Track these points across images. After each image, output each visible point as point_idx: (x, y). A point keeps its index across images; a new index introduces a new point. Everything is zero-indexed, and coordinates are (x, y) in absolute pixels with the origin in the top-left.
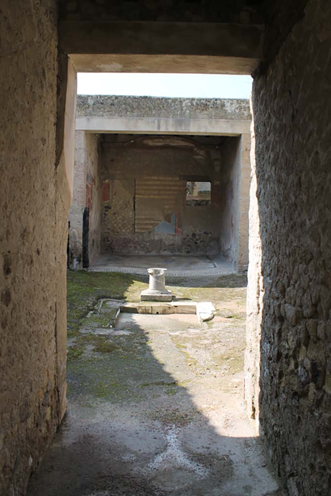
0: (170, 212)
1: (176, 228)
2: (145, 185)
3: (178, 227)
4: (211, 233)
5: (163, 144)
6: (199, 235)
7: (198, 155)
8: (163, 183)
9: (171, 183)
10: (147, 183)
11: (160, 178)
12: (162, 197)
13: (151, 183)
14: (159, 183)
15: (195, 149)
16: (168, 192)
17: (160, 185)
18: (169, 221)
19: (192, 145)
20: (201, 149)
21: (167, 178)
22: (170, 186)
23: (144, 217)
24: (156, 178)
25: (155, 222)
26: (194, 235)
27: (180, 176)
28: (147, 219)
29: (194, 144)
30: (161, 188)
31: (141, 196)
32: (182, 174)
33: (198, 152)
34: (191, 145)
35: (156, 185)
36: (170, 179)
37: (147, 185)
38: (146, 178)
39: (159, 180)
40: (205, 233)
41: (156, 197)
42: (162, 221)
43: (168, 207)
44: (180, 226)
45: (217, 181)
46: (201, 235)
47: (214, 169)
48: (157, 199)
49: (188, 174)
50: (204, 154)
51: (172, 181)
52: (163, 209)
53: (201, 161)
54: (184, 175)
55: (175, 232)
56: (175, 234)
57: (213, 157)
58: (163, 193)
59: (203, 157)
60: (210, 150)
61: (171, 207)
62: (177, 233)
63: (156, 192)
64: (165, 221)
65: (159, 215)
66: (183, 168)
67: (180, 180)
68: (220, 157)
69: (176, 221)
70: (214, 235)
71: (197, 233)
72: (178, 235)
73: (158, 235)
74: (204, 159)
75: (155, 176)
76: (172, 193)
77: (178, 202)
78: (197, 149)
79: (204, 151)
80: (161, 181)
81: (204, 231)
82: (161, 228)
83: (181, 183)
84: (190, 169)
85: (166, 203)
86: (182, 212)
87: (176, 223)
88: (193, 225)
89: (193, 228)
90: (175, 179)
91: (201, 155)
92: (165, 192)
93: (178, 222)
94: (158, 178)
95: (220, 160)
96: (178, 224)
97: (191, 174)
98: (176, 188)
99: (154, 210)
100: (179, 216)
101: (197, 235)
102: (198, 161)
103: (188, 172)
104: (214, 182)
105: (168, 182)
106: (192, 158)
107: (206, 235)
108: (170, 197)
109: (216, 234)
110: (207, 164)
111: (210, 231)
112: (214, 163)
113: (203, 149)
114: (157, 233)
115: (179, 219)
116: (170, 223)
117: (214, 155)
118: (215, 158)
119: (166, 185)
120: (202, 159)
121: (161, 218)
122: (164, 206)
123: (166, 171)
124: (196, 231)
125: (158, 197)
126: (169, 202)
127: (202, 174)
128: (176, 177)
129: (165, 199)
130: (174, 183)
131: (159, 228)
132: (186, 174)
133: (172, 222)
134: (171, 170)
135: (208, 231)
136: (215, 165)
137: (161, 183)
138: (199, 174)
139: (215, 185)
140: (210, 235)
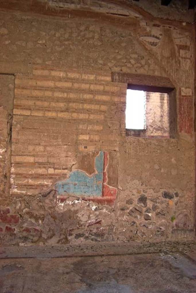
0: (91, 149)
1: (103, 187)
2: (35, 88)
3: (109, 183)
4: (177, 195)
5: (79, 6)
6: (154, 200)
7: (149, 35)
8: (76, 85)
9: (92, 87)
10: (40, 83)
11: (71, 75)
12: (75, 115)
13: (51, 84)
14: (68, 85)
15: (143, 24)
16: (87, 106)
17: (70, 90)
18: (90, 170)
19: (137, 15)
20: (155, 25)
21: (85, 77)
22: (91, 92)
23: (31, 159)
24: (62, 74)
25: (57, 171)
26: (143, 200)
27: (113, 74)
28: (41, 165)
29: (140, 13)
30: (72, 96)
31: (27, 113)
32: (117, 69)
33: (148, 29)
34: (133, 14)
35: (62, 90)
36: (92, 77)
37: (41, 88)
38: (38, 72)
39: (67, 79)
40: (166, 195)
41: (61, 115)
42: (74, 170)
43: (86, 137)
44: (113, 181)
45: (186, 88)
46: (158, 201)
47: (179, 63)
48: (62, 120)
49: (129, 71)
50: (161, 35)
51: (97, 82)
52: (77, 143)
53: (154, 48)
54: (121, 72)
55: (103, 195)
56: (103, 200)
57: (177, 42)
58: (76, 108)
59: (158, 41)
60: (172, 29)
61: (94, 139)
62: (106, 196)
63: (62, 105)
64: (80, 170)
65: (67, 157)
66: (119, 57)
67: (112, 81)
68: (188, 44)
69: (105, 170)
70: (183, 200)
71: (149, 195)
72: (110, 202)
73: (62, 200)
74: (159, 44)
75: (60, 71)
76: (97, 107)
77: (108, 128)
78: (147, 23)
79: (159, 28)
80: (73, 80)
81: (164, 190)
82: (72, 186)
83: (115, 89)
84: (133, 61)
85: (82, 129)
86: (117, 149)
87: (104, 173)
88: (141, 178)
89: (142, 185)
90: (103, 78)
91: (154, 36)
92: (81, 106)
93: (108, 172)
94: (67, 75)
95: (189, 48)
96: (109, 177)
97: (136, 71)
98: (105, 98)
99: (56, 145)
100: (112, 158)
101: (149, 199)
102: (149, 47)
103: (129, 68)
104: (180, 89)
105: (87, 83)
106: (138, 40)
107: (167, 199)
108: (92, 117)
109: (186, 196)
110: (167, 54)
111: (175, 192)
112: (179, 52)
113: (159, 26)
114: (62, 197)
115: (111, 166)
116: (90, 174)
117: (179, 38)
118: (181, 44)
119: (83, 90)
120: (156, 43)
121: (72, 162)
122: (77, 135)
123: (85, 62)
124: (146, 192)
125: (66, 117)
126: (90, 127)
127: (157, 74)
128: (106, 76)
129: (81, 120)
130: (101, 88)
131: (66, 184)
132: (125, 70)
133: (96, 172)
134: (93, 61)
135: (172, 192)
136: (182, 58)
137: (73, 84)
138: (151, 73)
139: (183, 96)
140: (176, 199)
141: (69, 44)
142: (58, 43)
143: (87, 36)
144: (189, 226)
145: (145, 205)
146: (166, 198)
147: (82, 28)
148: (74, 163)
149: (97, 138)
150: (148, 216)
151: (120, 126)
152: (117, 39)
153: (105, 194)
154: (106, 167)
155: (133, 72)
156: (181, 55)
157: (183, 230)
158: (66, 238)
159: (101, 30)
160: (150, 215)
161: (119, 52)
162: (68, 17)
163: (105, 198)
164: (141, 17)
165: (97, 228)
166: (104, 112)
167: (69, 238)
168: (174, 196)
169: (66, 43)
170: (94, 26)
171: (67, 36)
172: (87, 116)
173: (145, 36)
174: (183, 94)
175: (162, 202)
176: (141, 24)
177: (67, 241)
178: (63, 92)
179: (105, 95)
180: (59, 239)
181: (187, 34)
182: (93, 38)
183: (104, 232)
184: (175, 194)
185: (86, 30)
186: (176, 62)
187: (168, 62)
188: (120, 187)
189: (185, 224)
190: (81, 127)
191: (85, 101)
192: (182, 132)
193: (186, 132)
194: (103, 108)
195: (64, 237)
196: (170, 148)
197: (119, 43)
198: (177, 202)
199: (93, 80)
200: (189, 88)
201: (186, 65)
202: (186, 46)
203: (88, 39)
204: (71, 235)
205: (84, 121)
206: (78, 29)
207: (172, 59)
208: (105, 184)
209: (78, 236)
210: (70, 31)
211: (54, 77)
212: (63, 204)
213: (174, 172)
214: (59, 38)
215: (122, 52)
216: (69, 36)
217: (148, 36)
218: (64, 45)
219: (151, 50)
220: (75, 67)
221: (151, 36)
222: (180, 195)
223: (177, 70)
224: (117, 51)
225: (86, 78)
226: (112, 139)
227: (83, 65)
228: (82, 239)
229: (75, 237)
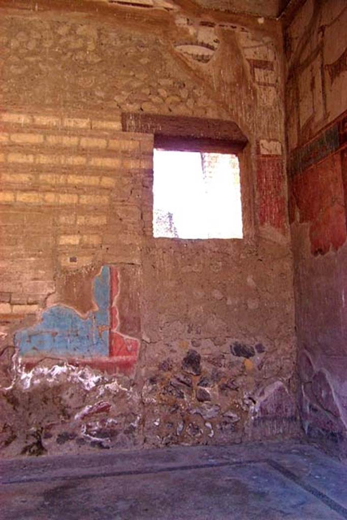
0: (85, 261)
3: (123, 330)
4: (260, 349)
6: (215, 361)
7: (193, 42)
8: (52, 140)
9: (84, 142)
11: (42, 120)
12: (50, 198)
13: (2, 138)
14: (36, 139)
15: (181, 21)
16: (74, 179)
17: (40, 149)
18: (83, 304)
19: (170, 6)
20: (204, 24)
21: (70, 123)
22: (81, 151)
24: (23, 119)
25: (17, 309)
26: (192, 360)
27: (124, 117)
30: (44, 160)
32: (133, 108)
33: (192, 31)
35: (24, 149)
36: (83, 124)
39: (34, 128)
40: (239, 350)
41: (22, 197)
42: (51, 304)
43: (74, 240)
44: (130, 324)
45: (269, 141)
46: (223, 362)
47: (255, 95)
48: (25, 208)
49: (156, 110)
50: (216, 41)
51: (92, 133)
52: (55, 253)
53: (203, 65)
54: (141, 113)
55: (111, 354)
56: (112, 363)
57: (249, 54)
58: (54, 182)
59: (211, 52)
60: (237, 30)
61: (91, 243)
62: (118, 355)
63: (24, 178)
64: (63, 305)
65: (35, 279)
66: (136, 85)
67: (124, 130)
68: (271, 58)
69: (114, 304)
70: (272, 358)
71: (205, 351)
72: (125, 366)
73: (29, 367)
74: (214, 58)
75: (19, 113)
76: (94, 180)
77: (118, 221)
78: (188, 20)
79: (213, 29)
80: (45, 130)
81: (235, 340)
82: (47, 337)
83: (129, 145)
84: (163, 93)
85: (65, 225)
86: (137, 261)
87: (111, 309)
88: (186, 319)
89: (189, 332)
90: (105, 125)
91: (202, 44)
92: (62, 180)
93: (120, 307)
94: (33, 120)
95: (272, 65)
96: (122, 318)
97: (170, 110)
98: (109, 162)
99: (13, 257)
100: (127, 280)
101: (205, 359)
102: (193, 64)
103: (156, 105)
104: (258, 142)
105: (74, 135)
106: (172, 52)
107: (242, 359)
108: (84, 199)
109: (279, 352)
110: (229, 76)
111: (257, 343)
112: (253, 74)
113: (212, 25)
114: (28, 361)
115: (124, 294)
116: (85, 312)
117: (252, 47)
118: (256, 58)
119: (66, 148)
120: (208, 56)
121: (46, 288)
122: (56, 236)
123: (68, 95)
124: (198, 346)
125: (32, 200)
126: (81, 220)
127: (211, 115)
128: (110, 120)
129: (64, 206)
130: (102, 143)
131: (36, 335)
132: (148, 108)
133: (97, 309)
134: (86, 93)
135: (249, 343)
136: (259, 84)
137: (45, 138)
138: (199, 114)
139: (264, 156)
140: (258, 357)
141: (38, 62)
142: (15, 59)
143: (73, 45)
144: (286, 410)
145: (195, 370)
146: (238, 355)
147: (62, 31)
148: (51, 291)
149: (94, 240)
150: (204, 393)
151: (142, 218)
152: (132, 51)
153: (115, 351)
154: (116, 298)
155: (165, 111)
156: (257, 79)
157: (275, 418)
158: (39, 443)
159: (99, 34)
160: (207, 390)
161: (136, 76)
162: (34, 9)
163: (116, 359)
164: (176, 8)
165: (103, 421)
166: (110, 189)
167: (45, 443)
168: (256, 351)
169: (32, 59)
170: (85, 27)
171: (32, 46)
172: (74, 199)
173: (186, 44)
174: (264, 152)
175: (232, 364)
176: (177, 22)
177: (41, 449)
178: (27, 153)
179: (111, 157)
180: (24, 445)
181: (267, 39)
182: (84, 49)
183: (116, 428)
184: (257, 347)
185: (70, 34)
186: (247, 92)
187: (232, 93)
188: (144, 337)
189: (279, 407)
190: (63, 219)
191: (70, 170)
192: (266, 224)
193: (273, 225)
194: (107, 181)
195: (35, 441)
196: (242, 257)
197: (136, 58)
198: (262, 362)
199: (86, 130)
200: (275, 140)
201: (267, 97)
202: (267, 62)
203: (75, 51)
204: (48, 436)
205: (68, 209)
206: (55, 33)
207: (240, 87)
208: (114, 330)
209: (63, 438)
210: (38, 36)
211: (7, 124)
212: (30, 375)
213: (252, 305)
214: (17, 50)
215: (142, 76)
216: (37, 47)
217: (192, 44)
218: (27, 63)
219: (198, 70)
220: (49, 105)
221: (197, 44)
222: (266, 349)
223: (250, 106)
224: (132, 73)
225: (72, 124)
226: (127, 242)
227: (65, 102)
228: (72, 443)
229: (58, 441)
